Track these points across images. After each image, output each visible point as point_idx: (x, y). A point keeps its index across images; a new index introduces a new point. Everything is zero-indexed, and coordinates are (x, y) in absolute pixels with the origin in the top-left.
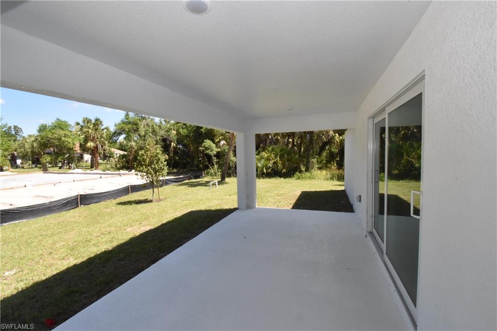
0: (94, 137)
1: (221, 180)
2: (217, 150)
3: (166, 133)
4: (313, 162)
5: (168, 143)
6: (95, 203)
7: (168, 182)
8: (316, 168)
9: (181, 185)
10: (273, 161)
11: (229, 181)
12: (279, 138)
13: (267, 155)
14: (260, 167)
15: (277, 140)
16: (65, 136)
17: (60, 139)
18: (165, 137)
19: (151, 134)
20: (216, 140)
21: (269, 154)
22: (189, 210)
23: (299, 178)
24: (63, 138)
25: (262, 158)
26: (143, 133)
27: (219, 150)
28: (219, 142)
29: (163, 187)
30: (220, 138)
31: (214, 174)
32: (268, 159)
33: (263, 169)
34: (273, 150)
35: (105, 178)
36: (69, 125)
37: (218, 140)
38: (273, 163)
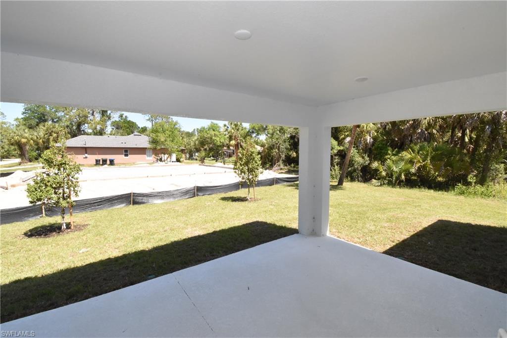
0: (236, 136)
1: (338, 185)
2: (339, 148)
3: (294, 130)
4: (497, 170)
5: (296, 140)
6: (208, 195)
7: (280, 181)
8: (502, 180)
9: (289, 186)
10: (418, 165)
11: (347, 186)
12: (434, 131)
13: (409, 156)
14: (397, 172)
15: (431, 134)
16: (215, 135)
17: (211, 138)
18: (294, 134)
19: (278, 132)
20: (341, 137)
21: (413, 155)
22: (255, 220)
23: (462, 193)
24: (213, 138)
25: (402, 159)
26: (271, 131)
27: (342, 148)
28: (344, 139)
29: (273, 186)
30: (346, 134)
31: (334, 176)
32: (411, 162)
33: (400, 175)
34: (421, 148)
35: (229, 172)
36: (219, 127)
37: (343, 136)
38: (419, 168)
